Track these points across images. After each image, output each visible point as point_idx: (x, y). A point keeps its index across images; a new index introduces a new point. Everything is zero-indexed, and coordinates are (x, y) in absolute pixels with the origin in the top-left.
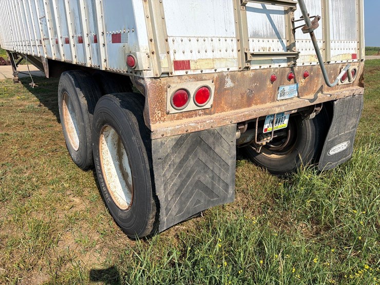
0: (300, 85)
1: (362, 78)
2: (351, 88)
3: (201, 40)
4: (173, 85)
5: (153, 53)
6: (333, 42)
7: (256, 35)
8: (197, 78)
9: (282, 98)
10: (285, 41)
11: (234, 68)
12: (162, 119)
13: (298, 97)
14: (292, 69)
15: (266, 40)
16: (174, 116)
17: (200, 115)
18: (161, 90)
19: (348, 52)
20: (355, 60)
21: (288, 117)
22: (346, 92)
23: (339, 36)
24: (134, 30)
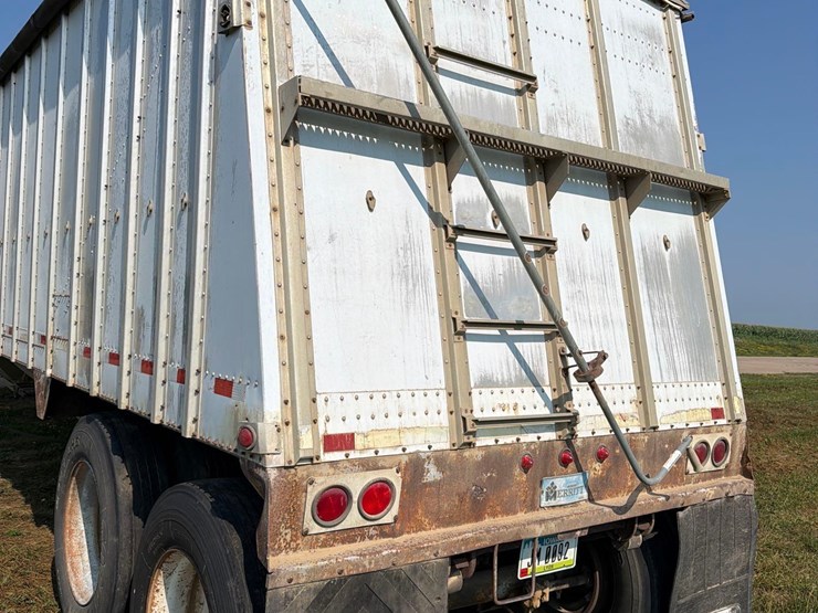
0: (591, 475)
1: (745, 459)
2: (723, 480)
3: (378, 397)
4: (319, 480)
5: (287, 424)
6: (662, 386)
7: (487, 382)
8: (366, 465)
9: (552, 502)
10: (548, 391)
11: (442, 443)
12: (293, 545)
13: (591, 500)
14: (569, 442)
15: (507, 390)
16: (317, 539)
17: (371, 538)
18: (297, 489)
19: (701, 404)
20: (720, 422)
21: (574, 542)
22: (707, 491)
23: (676, 374)
24: (259, 384)
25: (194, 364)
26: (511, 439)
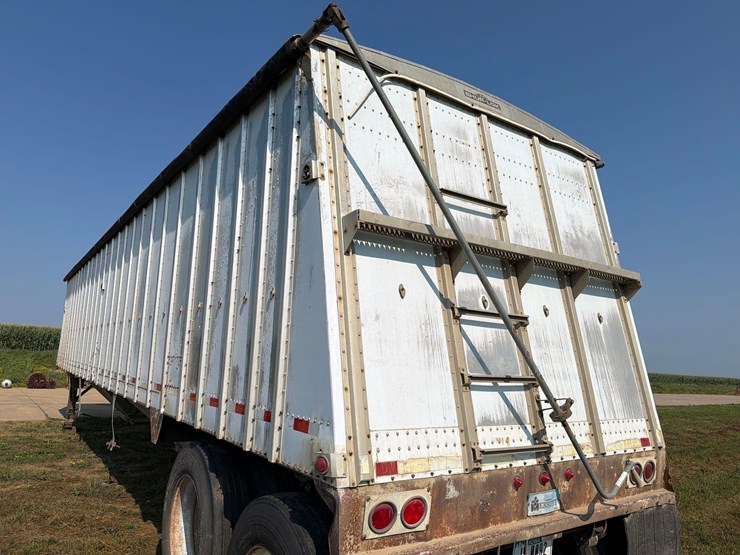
0: (561, 490)
1: (667, 476)
2: (652, 492)
3: (412, 433)
4: (373, 498)
5: (351, 454)
6: (605, 423)
7: (486, 422)
8: (407, 486)
9: (536, 512)
10: (529, 427)
11: (458, 469)
12: (355, 547)
13: (562, 510)
14: (546, 465)
15: (501, 427)
16: (372, 543)
17: (410, 542)
18: (357, 505)
19: (633, 435)
20: (649, 448)
21: (550, 542)
22: (643, 501)
23: (614, 413)
24: (330, 424)
25: (279, 408)
26: (504, 465)
